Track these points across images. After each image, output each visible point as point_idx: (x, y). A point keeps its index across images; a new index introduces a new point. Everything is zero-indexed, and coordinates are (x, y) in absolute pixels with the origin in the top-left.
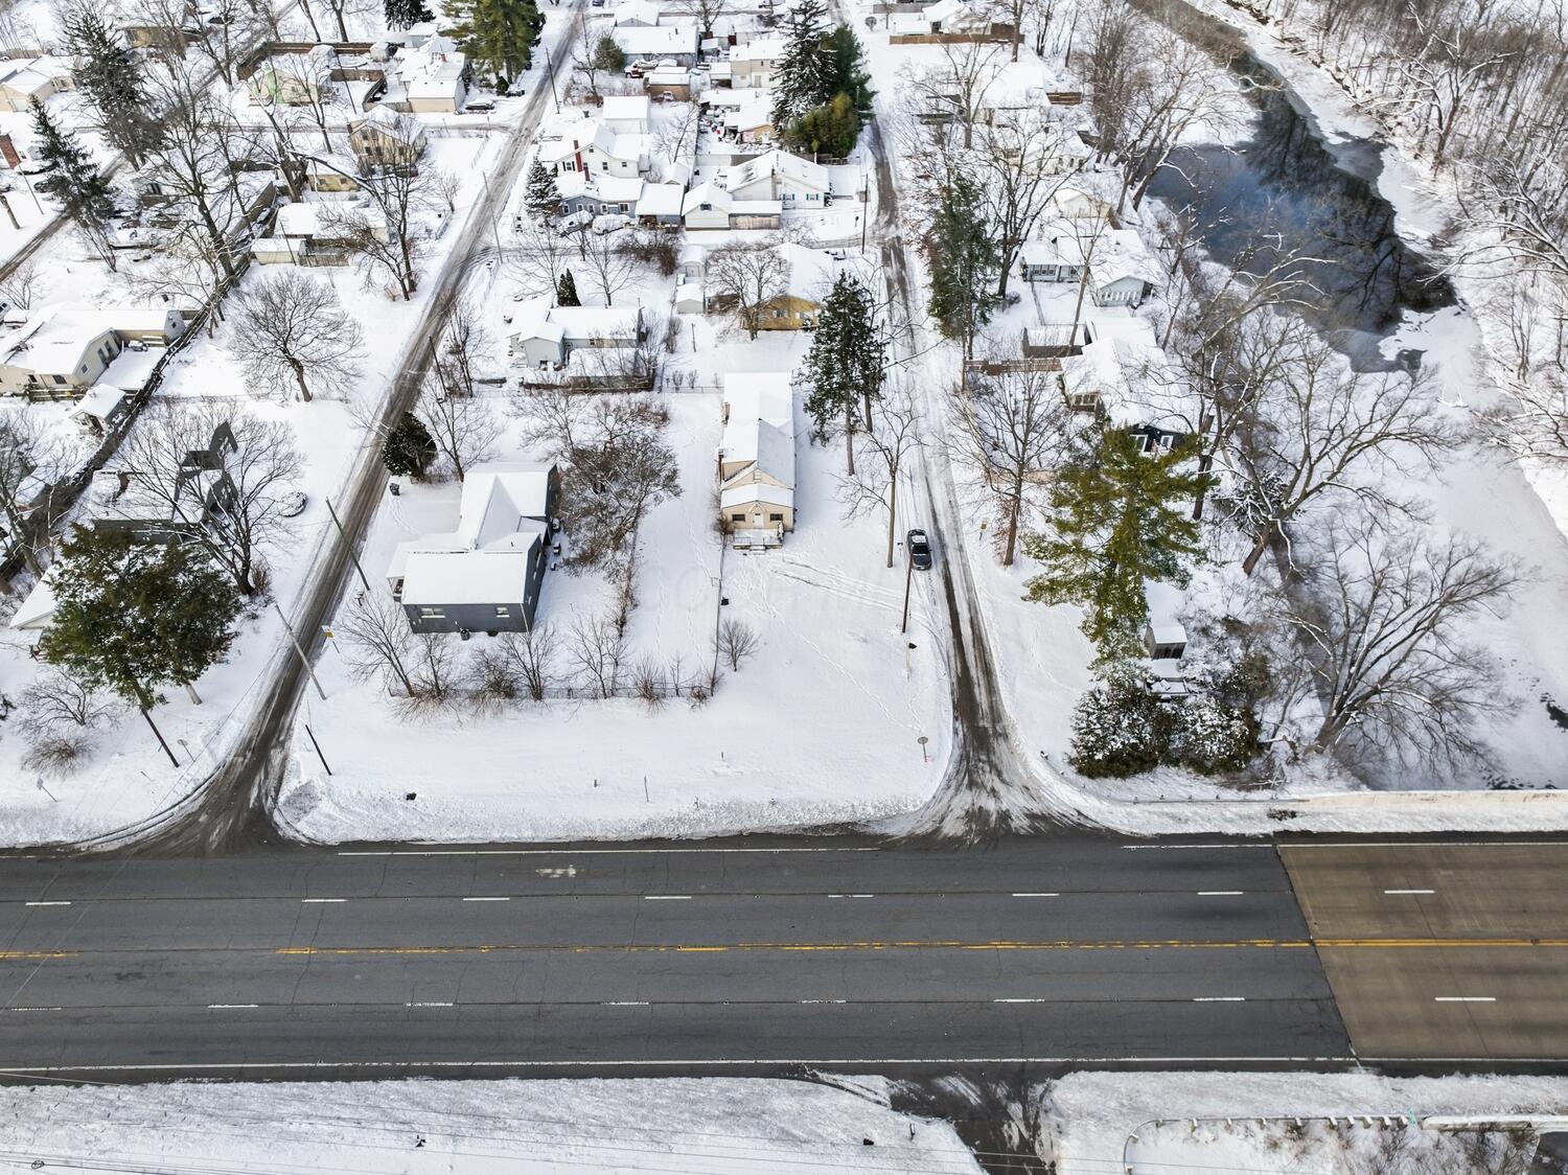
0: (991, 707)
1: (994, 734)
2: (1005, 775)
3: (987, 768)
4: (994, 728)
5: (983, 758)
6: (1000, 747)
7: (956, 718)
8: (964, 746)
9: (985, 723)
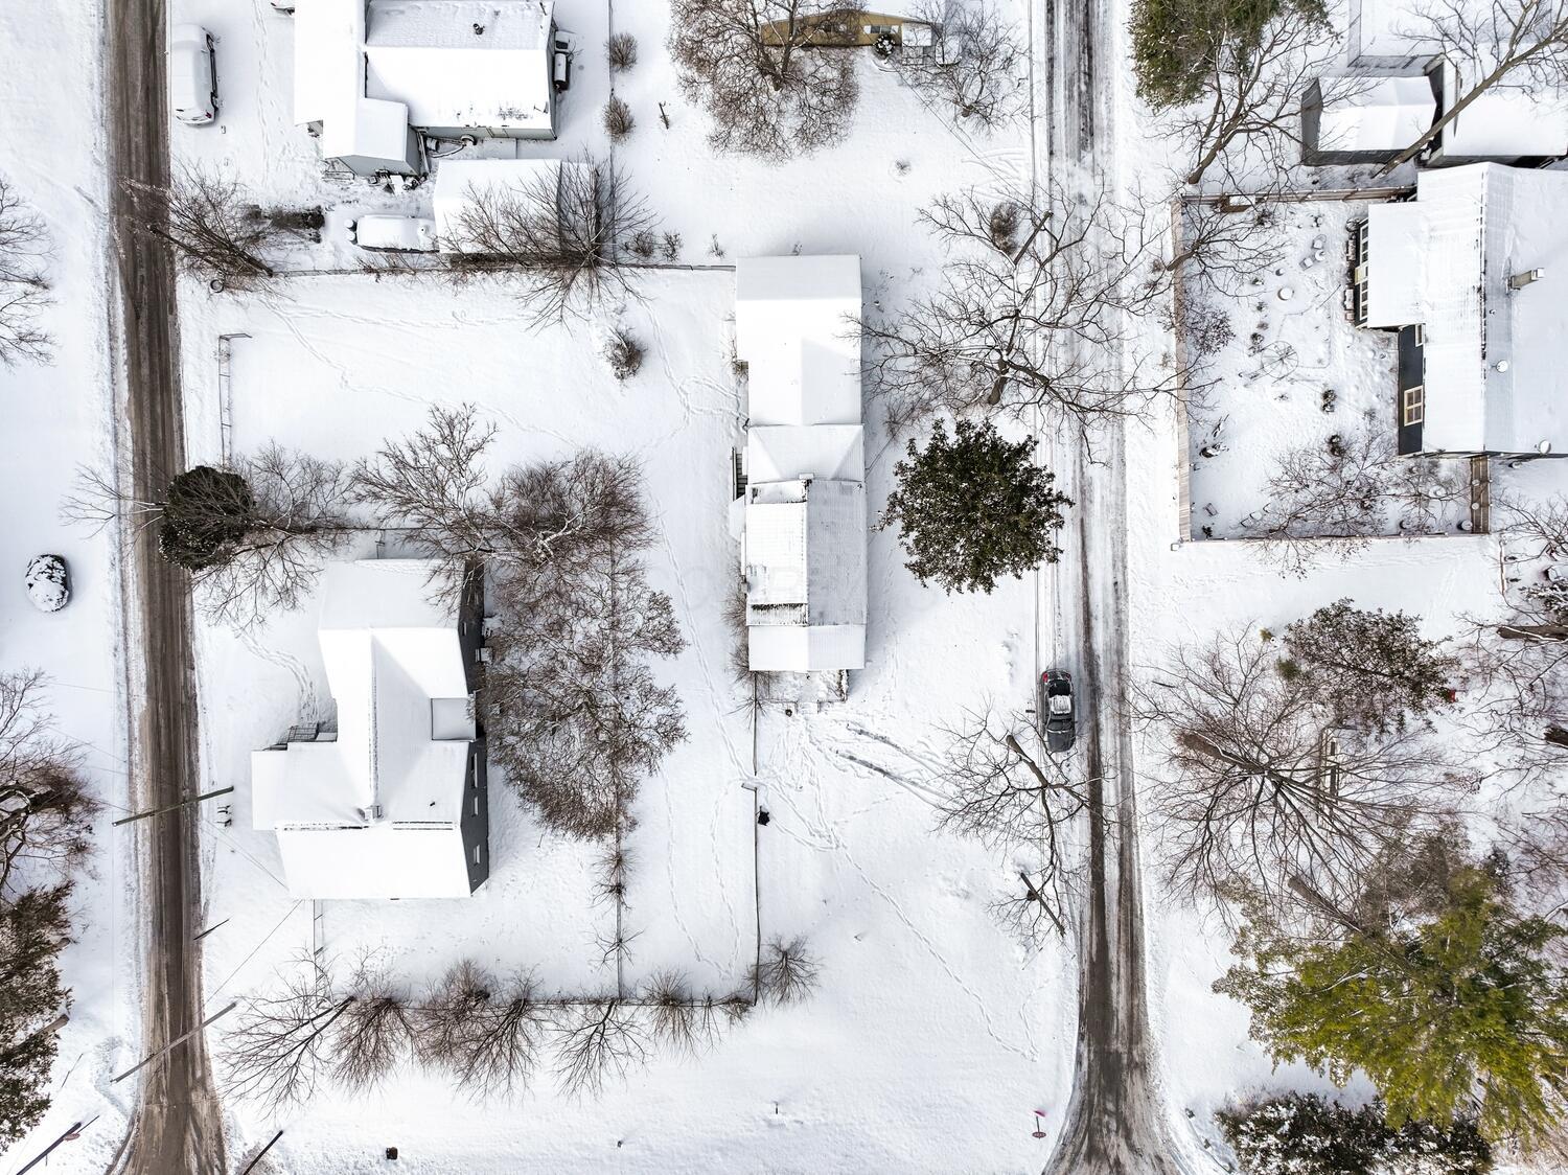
0: (1131, 1017)
1: (1129, 1065)
2: (1135, 1137)
3: (1113, 1126)
4: (1130, 1052)
5: (1110, 1106)
6: (1134, 1086)
7: (1081, 1037)
8: (1087, 1088)
9: (1118, 1045)
